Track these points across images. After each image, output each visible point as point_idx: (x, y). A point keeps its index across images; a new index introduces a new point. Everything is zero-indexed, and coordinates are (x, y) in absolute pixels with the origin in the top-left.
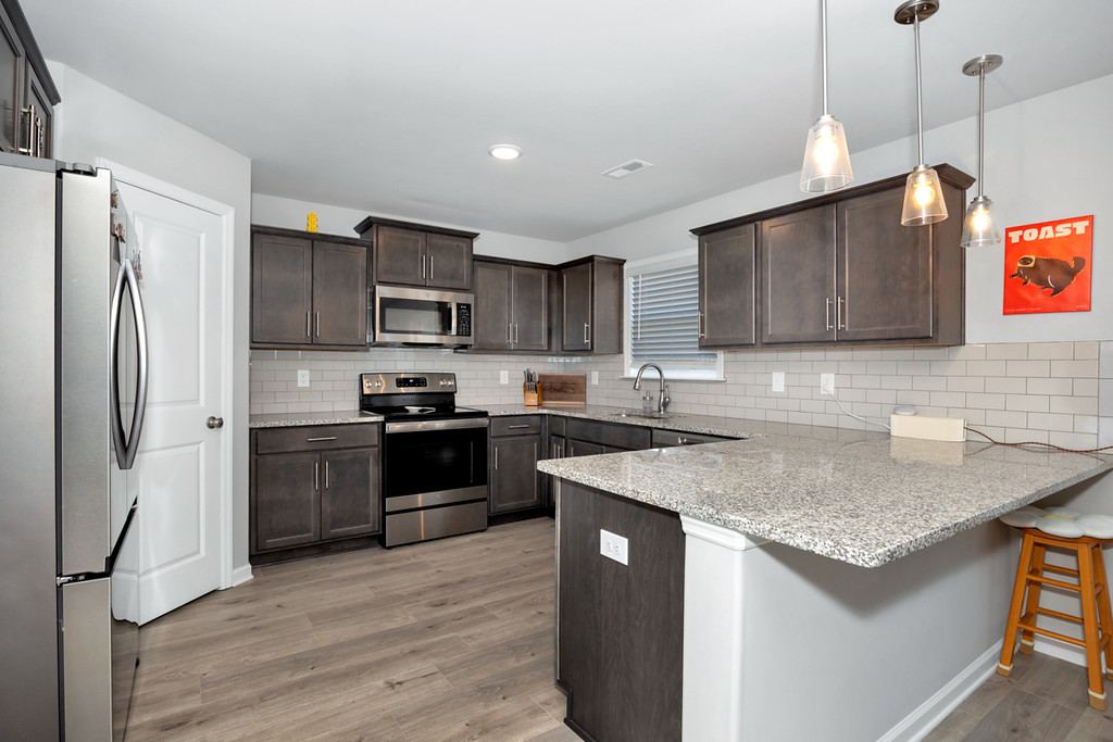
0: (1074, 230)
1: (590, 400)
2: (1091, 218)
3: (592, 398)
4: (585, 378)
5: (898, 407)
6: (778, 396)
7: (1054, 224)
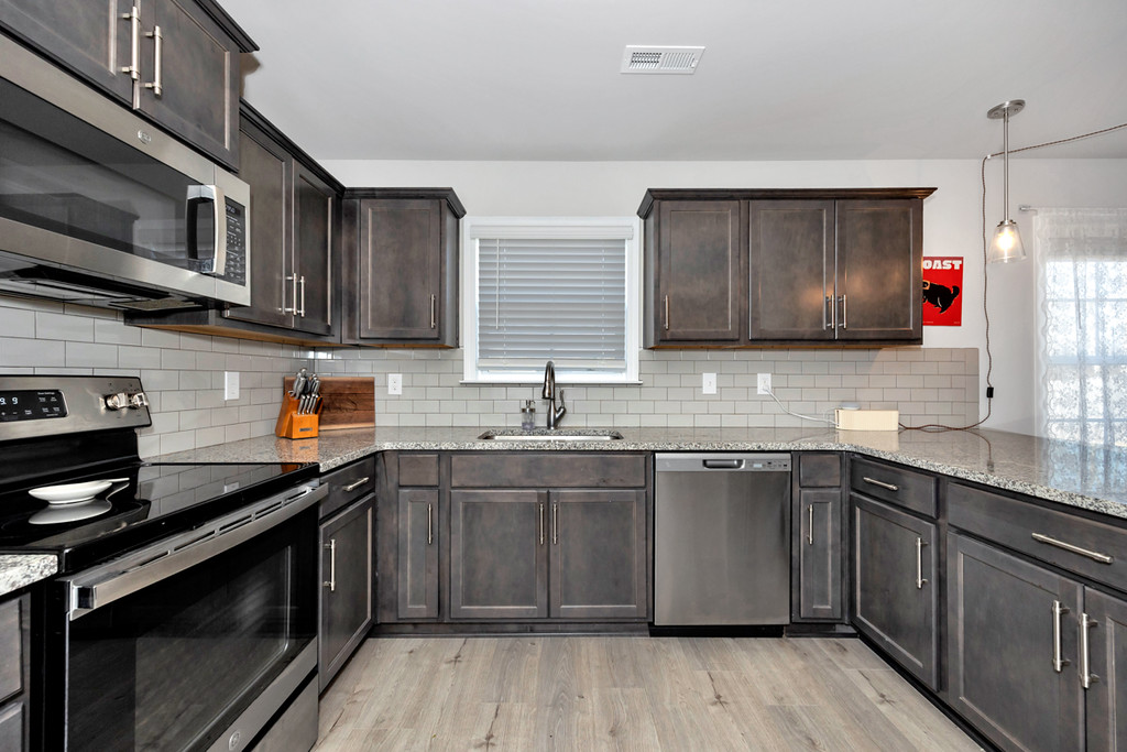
0: (953, 266)
1: (382, 419)
2: (961, 259)
3: (384, 416)
4: (370, 384)
5: (843, 403)
6: (709, 399)
7: (942, 259)
